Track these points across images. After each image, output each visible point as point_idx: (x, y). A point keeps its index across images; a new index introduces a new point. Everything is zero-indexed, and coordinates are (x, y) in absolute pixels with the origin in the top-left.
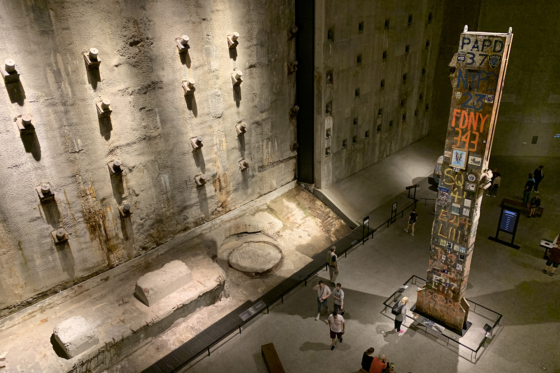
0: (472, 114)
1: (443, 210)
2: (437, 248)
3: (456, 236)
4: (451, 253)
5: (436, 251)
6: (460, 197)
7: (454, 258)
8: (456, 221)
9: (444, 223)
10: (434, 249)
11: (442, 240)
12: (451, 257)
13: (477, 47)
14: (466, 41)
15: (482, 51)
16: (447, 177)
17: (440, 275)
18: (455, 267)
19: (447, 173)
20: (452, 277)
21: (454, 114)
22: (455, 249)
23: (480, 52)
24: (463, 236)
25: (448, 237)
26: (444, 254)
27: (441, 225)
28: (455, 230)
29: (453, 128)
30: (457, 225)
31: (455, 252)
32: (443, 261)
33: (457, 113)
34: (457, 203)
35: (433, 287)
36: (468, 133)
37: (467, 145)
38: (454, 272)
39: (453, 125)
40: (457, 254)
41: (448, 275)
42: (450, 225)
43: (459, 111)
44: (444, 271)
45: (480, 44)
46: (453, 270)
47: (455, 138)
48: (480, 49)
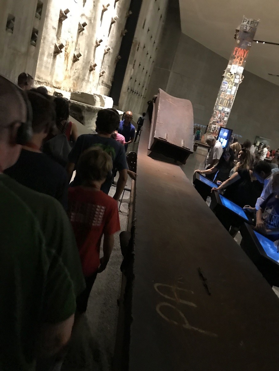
0: (242, 50)
1: (223, 92)
2: (217, 111)
3: (227, 104)
4: (223, 113)
5: (216, 112)
6: (231, 86)
7: (224, 114)
8: (228, 97)
9: (222, 98)
10: (215, 112)
11: (220, 107)
12: (223, 114)
13: (249, 23)
14: (245, 20)
15: (250, 25)
16: (227, 77)
17: (215, 125)
18: (223, 119)
19: (228, 75)
20: (221, 124)
21: (235, 49)
22: (225, 110)
23: (249, 26)
24: (230, 104)
25: (223, 104)
26: (219, 113)
27: (221, 99)
28: (227, 101)
29: (234, 55)
30: (228, 99)
31: (225, 112)
32: (219, 117)
33: (237, 49)
34: (230, 88)
35: (211, 131)
36: (240, 58)
37: (238, 63)
38: (223, 122)
39: (234, 54)
40: (226, 112)
41: (220, 124)
42: (225, 99)
43: (237, 48)
44: (218, 122)
45: (250, 23)
46: (222, 120)
47: (234, 60)
48: (250, 24)
